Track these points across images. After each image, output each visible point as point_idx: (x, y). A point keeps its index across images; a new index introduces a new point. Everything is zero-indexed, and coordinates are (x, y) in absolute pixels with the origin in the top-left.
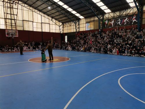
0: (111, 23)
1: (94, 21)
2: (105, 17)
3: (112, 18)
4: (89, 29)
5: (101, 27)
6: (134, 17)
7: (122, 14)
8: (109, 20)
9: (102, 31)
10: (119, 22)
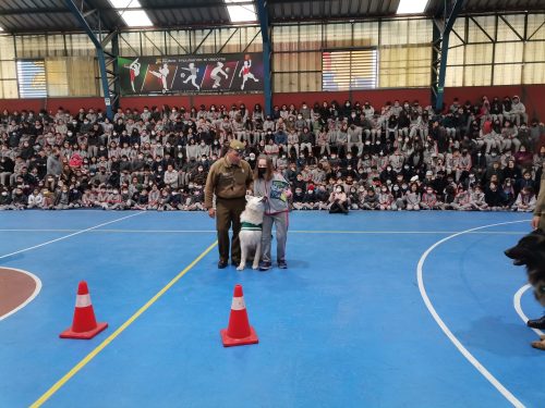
0: (155, 73)
1: (65, 53)
2: (122, 45)
3: (158, 54)
4: (41, 94)
5: (112, 88)
6: (246, 65)
7: (198, 44)
8: (147, 61)
9: (116, 107)
10: (193, 77)
